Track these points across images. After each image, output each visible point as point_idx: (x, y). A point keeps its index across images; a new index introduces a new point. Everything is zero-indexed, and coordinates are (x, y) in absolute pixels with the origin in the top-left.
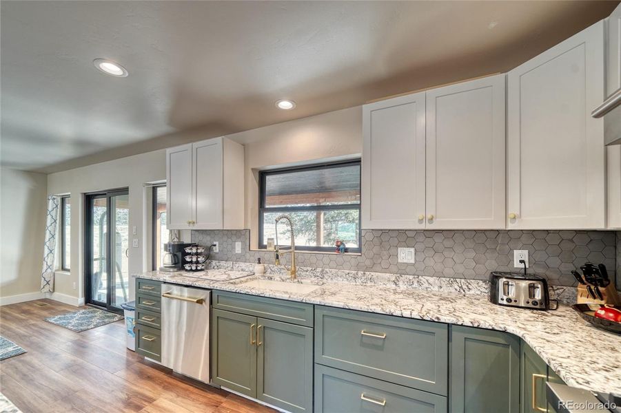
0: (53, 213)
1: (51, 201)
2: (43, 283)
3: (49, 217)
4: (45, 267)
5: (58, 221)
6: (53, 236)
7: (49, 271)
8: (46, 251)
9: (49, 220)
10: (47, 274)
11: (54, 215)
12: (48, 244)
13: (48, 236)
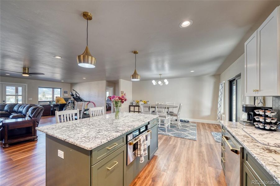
0: (221, 90)
1: (220, 86)
2: (218, 118)
3: (220, 92)
4: (218, 112)
5: (223, 94)
6: (221, 100)
7: (219, 113)
8: (219, 106)
9: (220, 93)
10: (219, 115)
11: (221, 91)
12: (219, 103)
13: (219, 100)
